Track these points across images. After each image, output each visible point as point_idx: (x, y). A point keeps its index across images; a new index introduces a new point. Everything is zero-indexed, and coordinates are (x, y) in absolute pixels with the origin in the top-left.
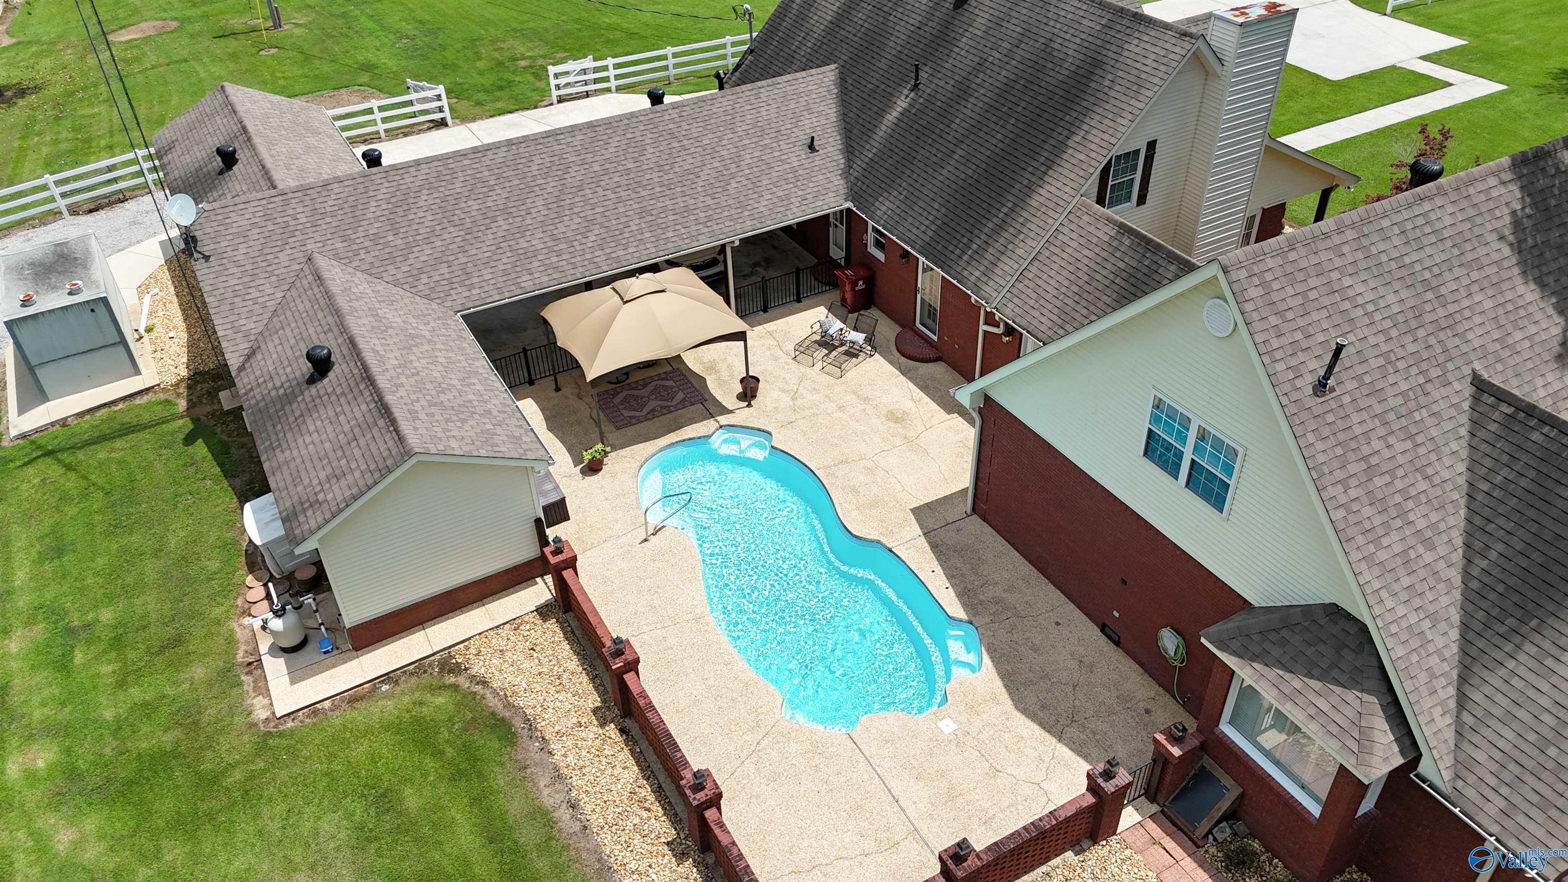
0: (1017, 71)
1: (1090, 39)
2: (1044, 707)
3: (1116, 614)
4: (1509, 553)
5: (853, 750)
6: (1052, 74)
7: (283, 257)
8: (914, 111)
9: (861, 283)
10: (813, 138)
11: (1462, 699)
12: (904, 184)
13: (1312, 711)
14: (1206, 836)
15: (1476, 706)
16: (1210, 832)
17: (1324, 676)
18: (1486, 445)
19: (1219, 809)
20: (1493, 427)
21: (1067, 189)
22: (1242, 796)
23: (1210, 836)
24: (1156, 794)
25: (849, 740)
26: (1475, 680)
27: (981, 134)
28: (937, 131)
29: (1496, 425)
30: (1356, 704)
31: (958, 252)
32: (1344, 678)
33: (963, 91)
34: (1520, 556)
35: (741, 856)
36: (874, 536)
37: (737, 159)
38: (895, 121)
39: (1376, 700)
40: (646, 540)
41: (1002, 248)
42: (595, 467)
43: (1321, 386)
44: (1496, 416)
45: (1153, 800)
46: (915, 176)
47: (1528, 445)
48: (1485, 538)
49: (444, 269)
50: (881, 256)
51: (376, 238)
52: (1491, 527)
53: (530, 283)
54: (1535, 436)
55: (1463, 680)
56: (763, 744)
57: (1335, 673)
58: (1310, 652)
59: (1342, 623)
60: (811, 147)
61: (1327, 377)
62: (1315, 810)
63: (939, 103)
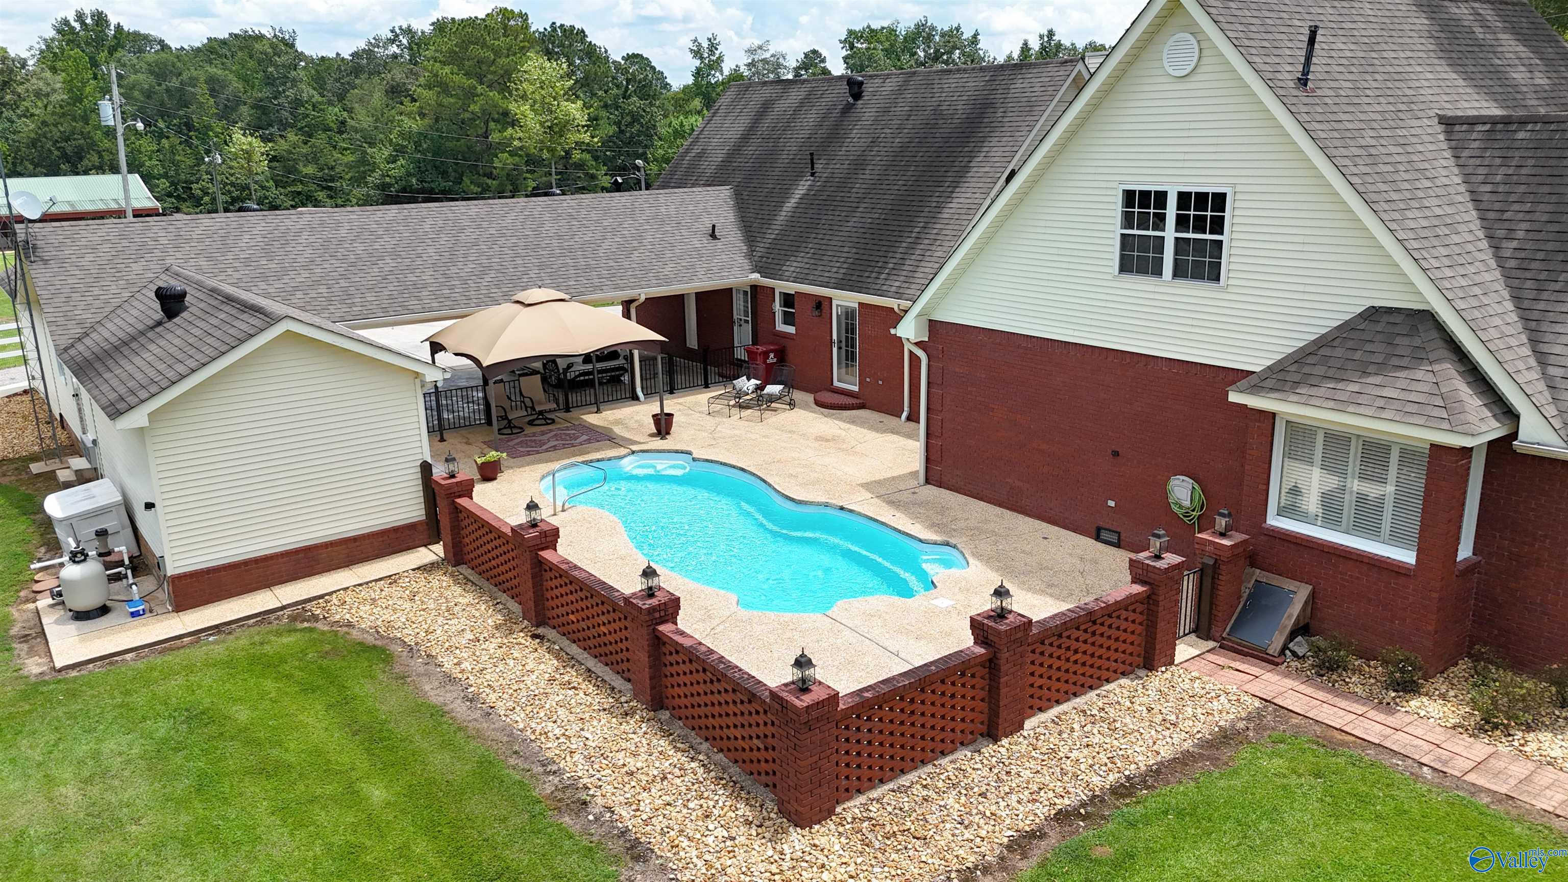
0: (909, 135)
1: (976, 93)
2: (1051, 586)
3: (1111, 503)
4: (1536, 226)
5: (831, 624)
6: (944, 126)
7: (136, 268)
8: (813, 193)
9: (772, 355)
10: (714, 226)
11: (1542, 359)
12: (810, 245)
13: (1381, 403)
14: (1282, 652)
15: (1559, 358)
16: (1285, 648)
17: (1382, 367)
18: (1475, 159)
19: (1290, 617)
20: (1476, 144)
21: (976, 196)
22: (1313, 596)
23: (1287, 652)
24: (1209, 629)
25: (825, 617)
26: (1549, 337)
27: (883, 187)
28: (838, 198)
29: (1477, 142)
30: (1430, 377)
31: (874, 275)
32: (1404, 362)
33: (859, 164)
34: (1549, 224)
35: (711, 652)
36: (823, 499)
37: (640, 238)
38: (795, 205)
39: (1450, 366)
40: (555, 515)
41: (919, 258)
42: (490, 475)
43: (1303, 81)
44: (1474, 136)
45: (1207, 637)
46: (820, 236)
47: (1517, 144)
48: (1507, 225)
49: (323, 290)
50: (791, 330)
51: (247, 262)
52: (1507, 215)
53: (419, 306)
54: (1521, 135)
55: (1534, 342)
56: (719, 629)
57: (1395, 361)
58: (1358, 355)
59: (1386, 318)
60: (713, 236)
61: (1306, 72)
62: (1408, 557)
63: (837, 180)
